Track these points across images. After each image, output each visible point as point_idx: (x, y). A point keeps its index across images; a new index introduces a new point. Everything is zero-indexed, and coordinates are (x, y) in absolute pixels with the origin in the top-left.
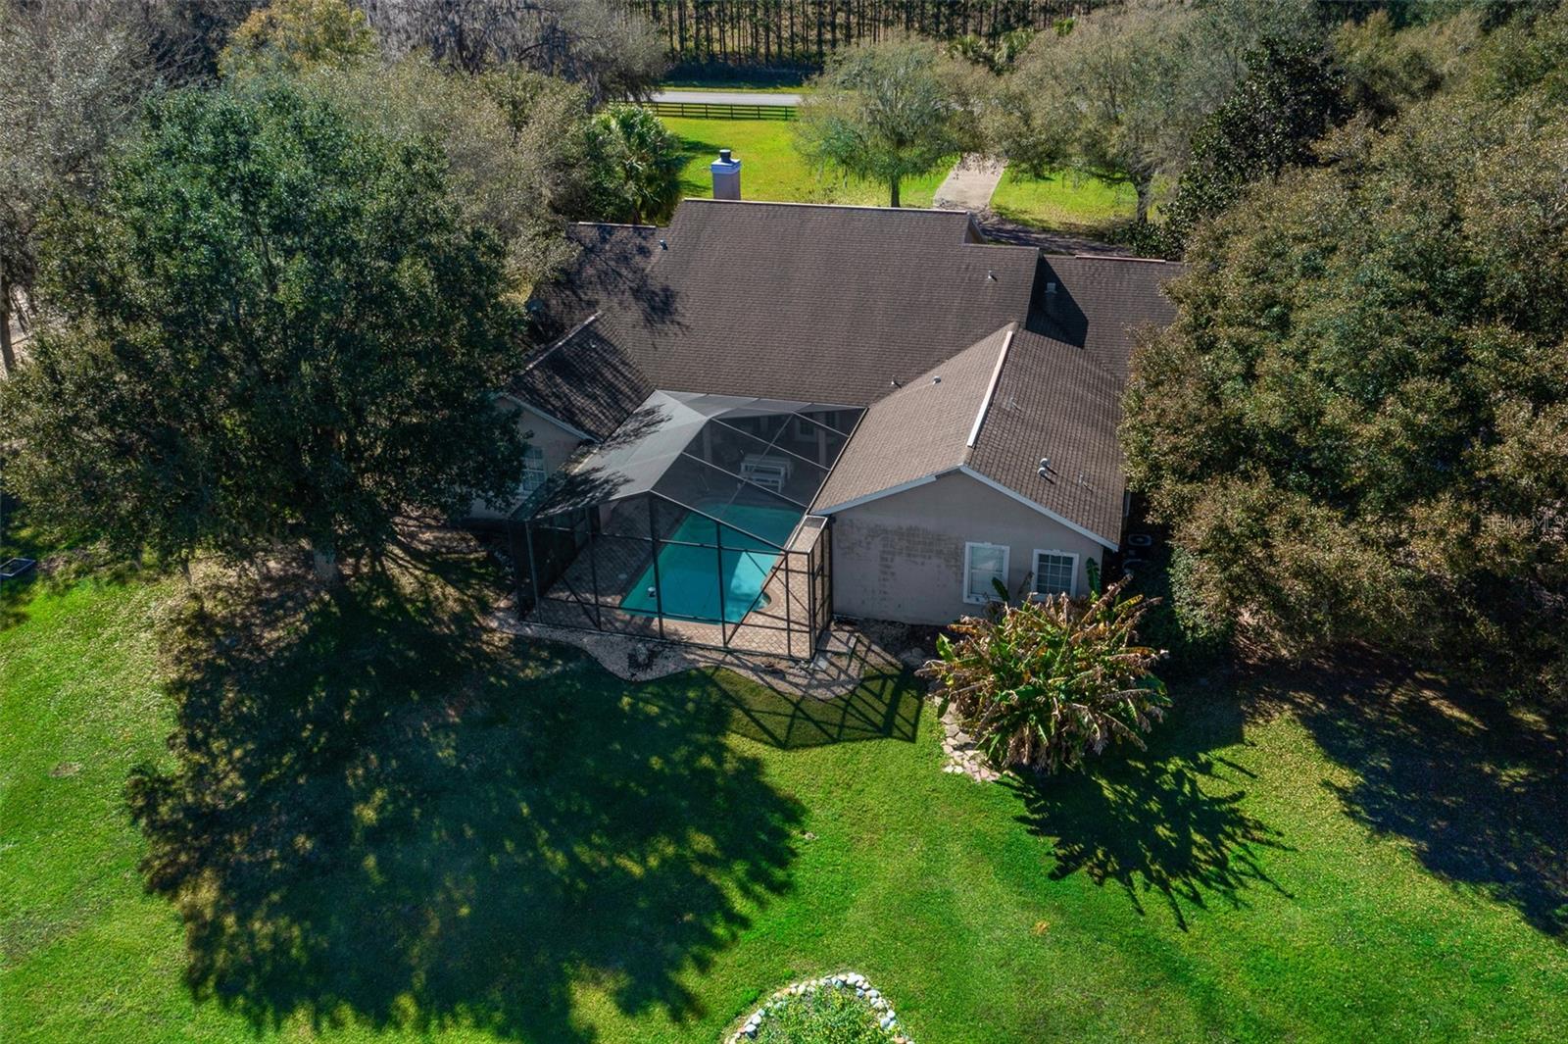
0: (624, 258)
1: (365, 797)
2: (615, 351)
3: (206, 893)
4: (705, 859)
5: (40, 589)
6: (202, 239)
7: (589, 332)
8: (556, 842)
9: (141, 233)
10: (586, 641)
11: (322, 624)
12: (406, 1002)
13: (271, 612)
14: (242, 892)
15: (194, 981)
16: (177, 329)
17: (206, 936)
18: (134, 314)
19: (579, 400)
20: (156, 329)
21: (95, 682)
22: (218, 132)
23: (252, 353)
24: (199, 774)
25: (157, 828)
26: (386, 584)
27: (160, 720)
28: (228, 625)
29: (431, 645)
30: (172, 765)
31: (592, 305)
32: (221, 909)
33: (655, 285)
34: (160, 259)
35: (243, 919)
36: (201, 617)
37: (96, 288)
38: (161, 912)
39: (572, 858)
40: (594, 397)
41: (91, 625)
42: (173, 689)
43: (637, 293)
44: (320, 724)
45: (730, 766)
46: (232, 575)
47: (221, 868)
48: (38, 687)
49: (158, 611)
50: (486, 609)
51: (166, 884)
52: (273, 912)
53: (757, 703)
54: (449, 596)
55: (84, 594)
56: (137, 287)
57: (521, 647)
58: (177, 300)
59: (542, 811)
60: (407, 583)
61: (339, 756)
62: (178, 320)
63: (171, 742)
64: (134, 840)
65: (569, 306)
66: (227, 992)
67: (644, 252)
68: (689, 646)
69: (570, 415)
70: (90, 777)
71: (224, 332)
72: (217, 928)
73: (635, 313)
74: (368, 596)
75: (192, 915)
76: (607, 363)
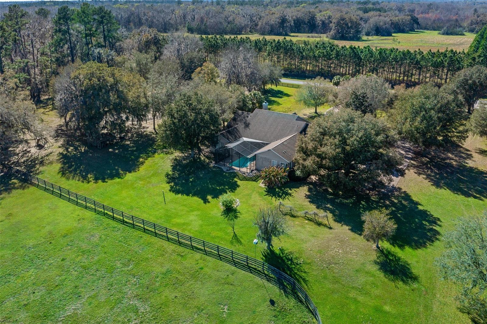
0: (244, 118)
1: (191, 178)
2: (238, 131)
3: (172, 184)
4: (226, 188)
5: (156, 154)
6: (184, 111)
7: (236, 128)
8: (210, 185)
9: (177, 109)
10: (222, 167)
11: (191, 161)
12: (191, 195)
13: (184, 159)
14: (176, 184)
15: (170, 191)
16: (180, 121)
17: (172, 187)
18: (175, 118)
19: (230, 137)
20: (177, 120)
21: (162, 164)
22: (188, 97)
23: (187, 124)
24: (173, 174)
25: (168, 178)
26: (200, 158)
27: (170, 169)
28: (179, 160)
29: (203, 165)
30: (170, 173)
31: (237, 124)
32: (174, 185)
33: (247, 122)
34: (179, 112)
35: (176, 187)
36: (176, 159)
37: (171, 115)
38: (168, 185)
39: (212, 186)
40: (232, 137)
41: (163, 158)
42: (172, 166)
43: (244, 123)
44: (188, 171)
45: (234, 181)
46: (181, 155)
47: (174, 182)
48: (156, 164)
49: (171, 158)
50: (211, 162)
51: (168, 183)
52: (179, 186)
53: (240, 176)
54: (207, 161)
55: (162, 155)
56: (176, 115)
57: (214, 167)
58: (180, 117)
59: (210, 182)
60: (202, 159)
61: (189, 174)
62: (180, 120)
63: (171, 171)
64: (166, 179)
65: (234, 124)
66: (173, 192)
67: (247, 117)
68: (235, 169)
69: (228, 139)
70: (161, 173)
71: (184, 122)
72: (173, 187)
73: (243, 126)
74: (197, 159)
75: (171, 185)
76: (236, 133)
